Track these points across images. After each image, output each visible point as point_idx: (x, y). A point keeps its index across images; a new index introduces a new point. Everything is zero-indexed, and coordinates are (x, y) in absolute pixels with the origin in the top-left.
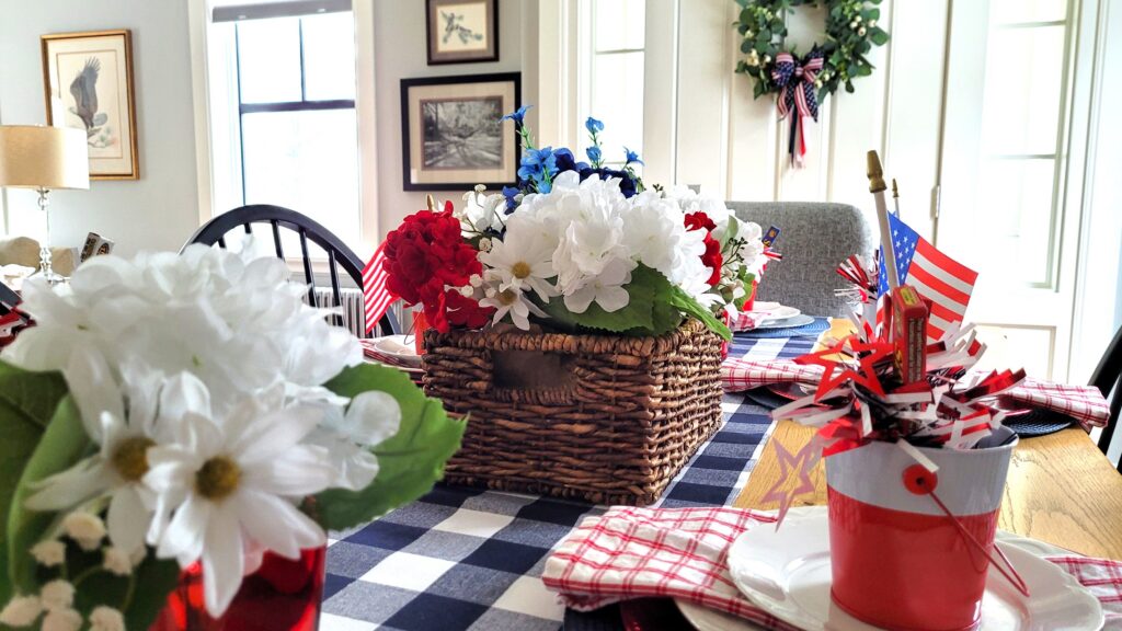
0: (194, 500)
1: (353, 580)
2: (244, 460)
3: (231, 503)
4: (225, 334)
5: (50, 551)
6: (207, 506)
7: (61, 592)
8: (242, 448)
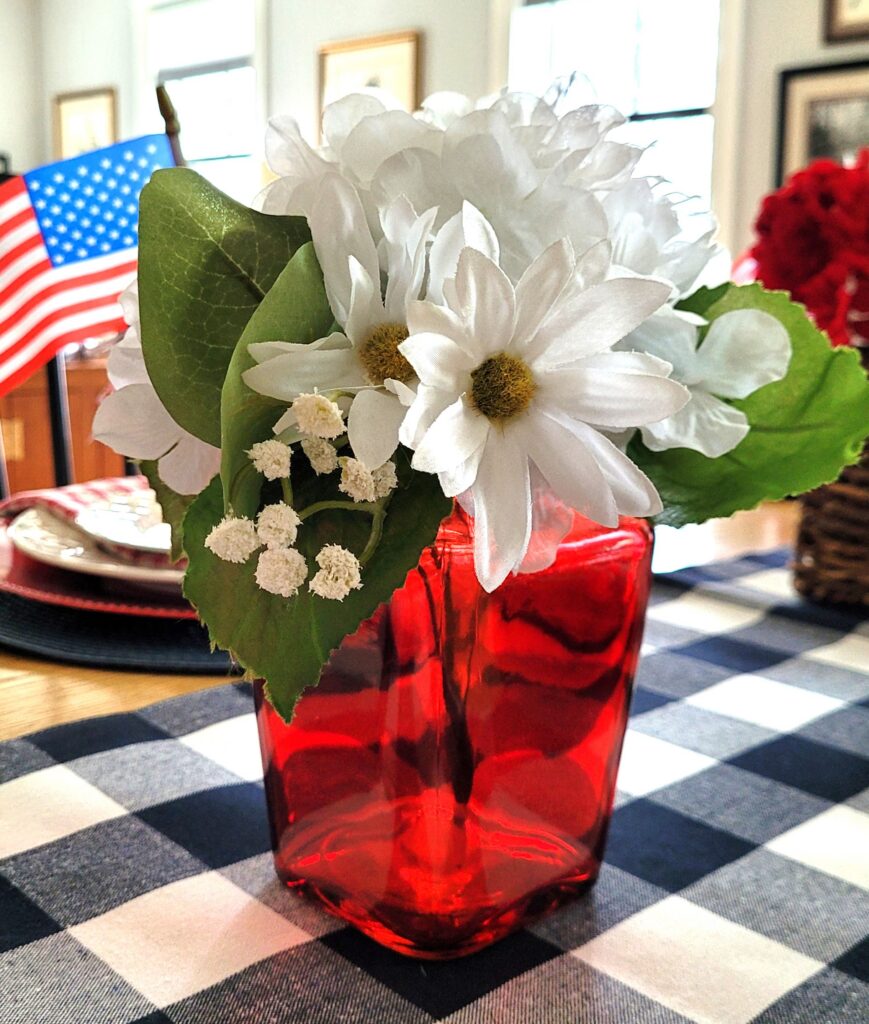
0: (466, 413)
1: (674, 700)
2: (541, 366)
3: (517, 430)
4: (527, 181)
5: (272, 459)
6: (484, 425)
7: (283, 518)
8: (540, 344)
